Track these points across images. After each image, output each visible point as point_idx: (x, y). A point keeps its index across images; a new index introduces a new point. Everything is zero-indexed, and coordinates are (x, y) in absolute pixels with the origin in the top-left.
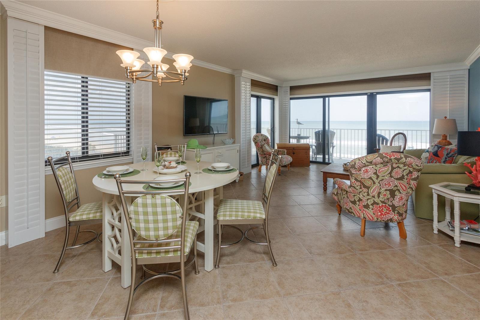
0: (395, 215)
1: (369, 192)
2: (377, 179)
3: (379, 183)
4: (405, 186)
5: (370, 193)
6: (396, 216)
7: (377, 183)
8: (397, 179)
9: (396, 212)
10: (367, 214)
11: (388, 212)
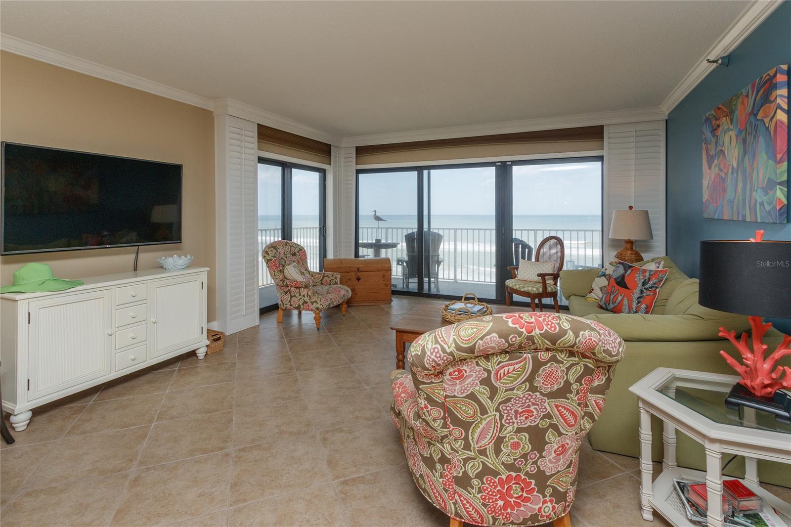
0: (545, 502)
1: (470, 438)
2: (491, 398)
3: (497, 410)
4: (572, 413)
5: (471, 441)
6: (549, 504)
7: (492, 412)
8: (551, 395)
9: (548, 491)
10: (464, 505)
11: (525, 495)
